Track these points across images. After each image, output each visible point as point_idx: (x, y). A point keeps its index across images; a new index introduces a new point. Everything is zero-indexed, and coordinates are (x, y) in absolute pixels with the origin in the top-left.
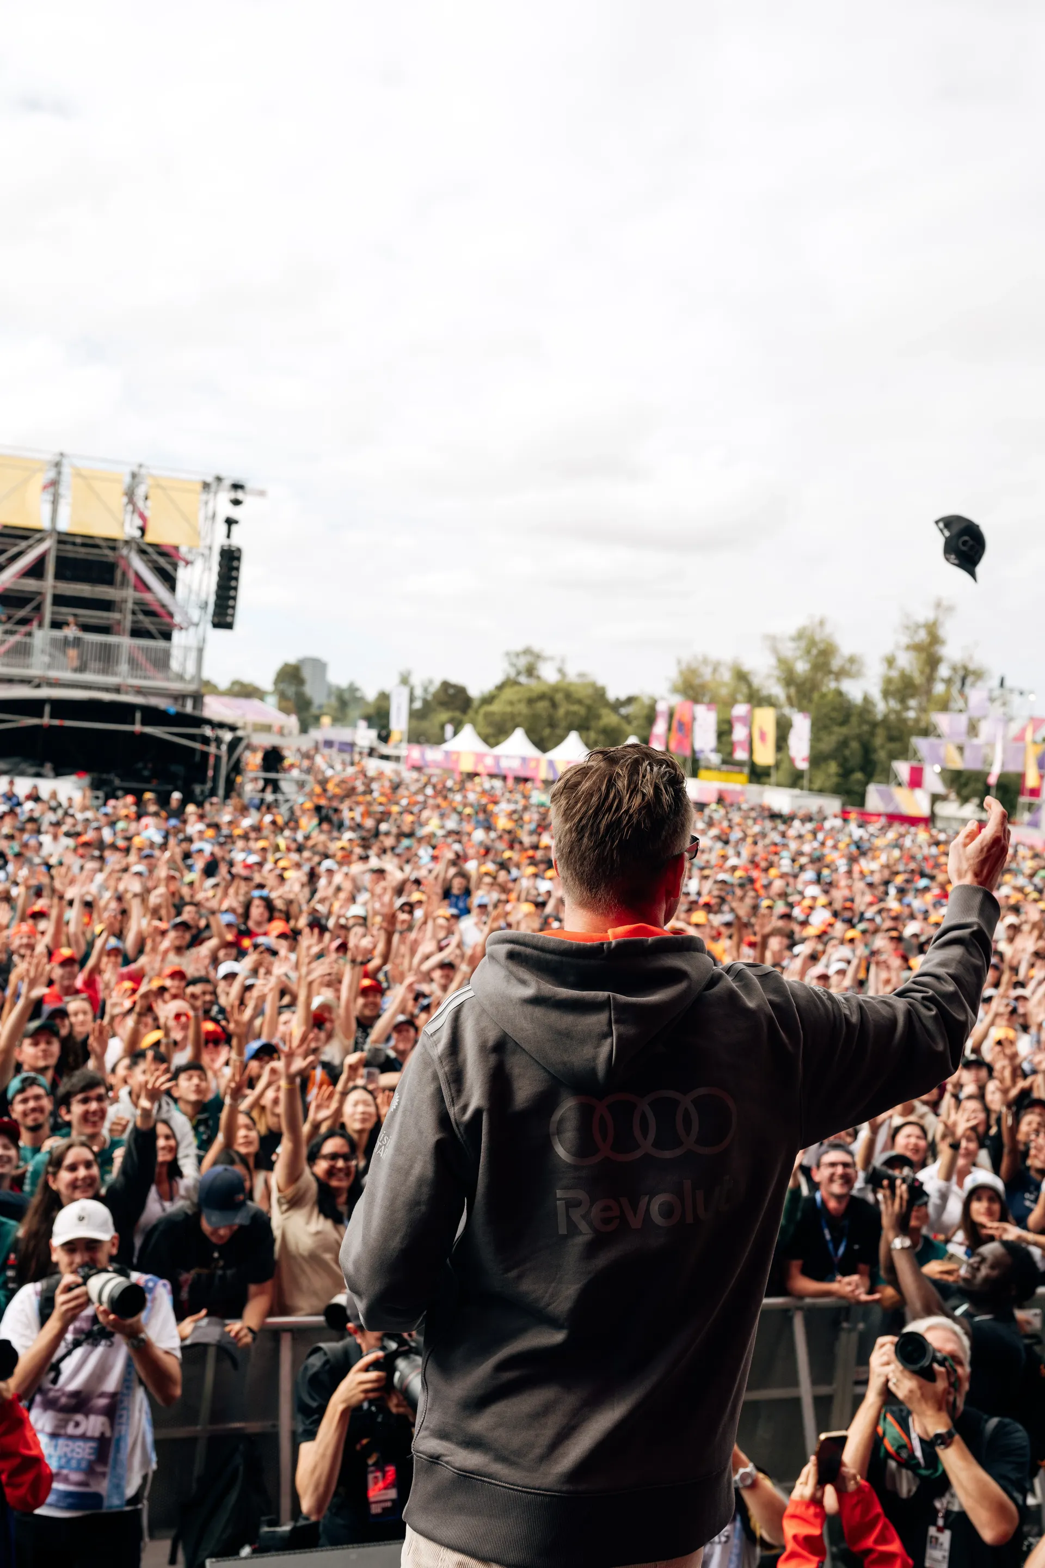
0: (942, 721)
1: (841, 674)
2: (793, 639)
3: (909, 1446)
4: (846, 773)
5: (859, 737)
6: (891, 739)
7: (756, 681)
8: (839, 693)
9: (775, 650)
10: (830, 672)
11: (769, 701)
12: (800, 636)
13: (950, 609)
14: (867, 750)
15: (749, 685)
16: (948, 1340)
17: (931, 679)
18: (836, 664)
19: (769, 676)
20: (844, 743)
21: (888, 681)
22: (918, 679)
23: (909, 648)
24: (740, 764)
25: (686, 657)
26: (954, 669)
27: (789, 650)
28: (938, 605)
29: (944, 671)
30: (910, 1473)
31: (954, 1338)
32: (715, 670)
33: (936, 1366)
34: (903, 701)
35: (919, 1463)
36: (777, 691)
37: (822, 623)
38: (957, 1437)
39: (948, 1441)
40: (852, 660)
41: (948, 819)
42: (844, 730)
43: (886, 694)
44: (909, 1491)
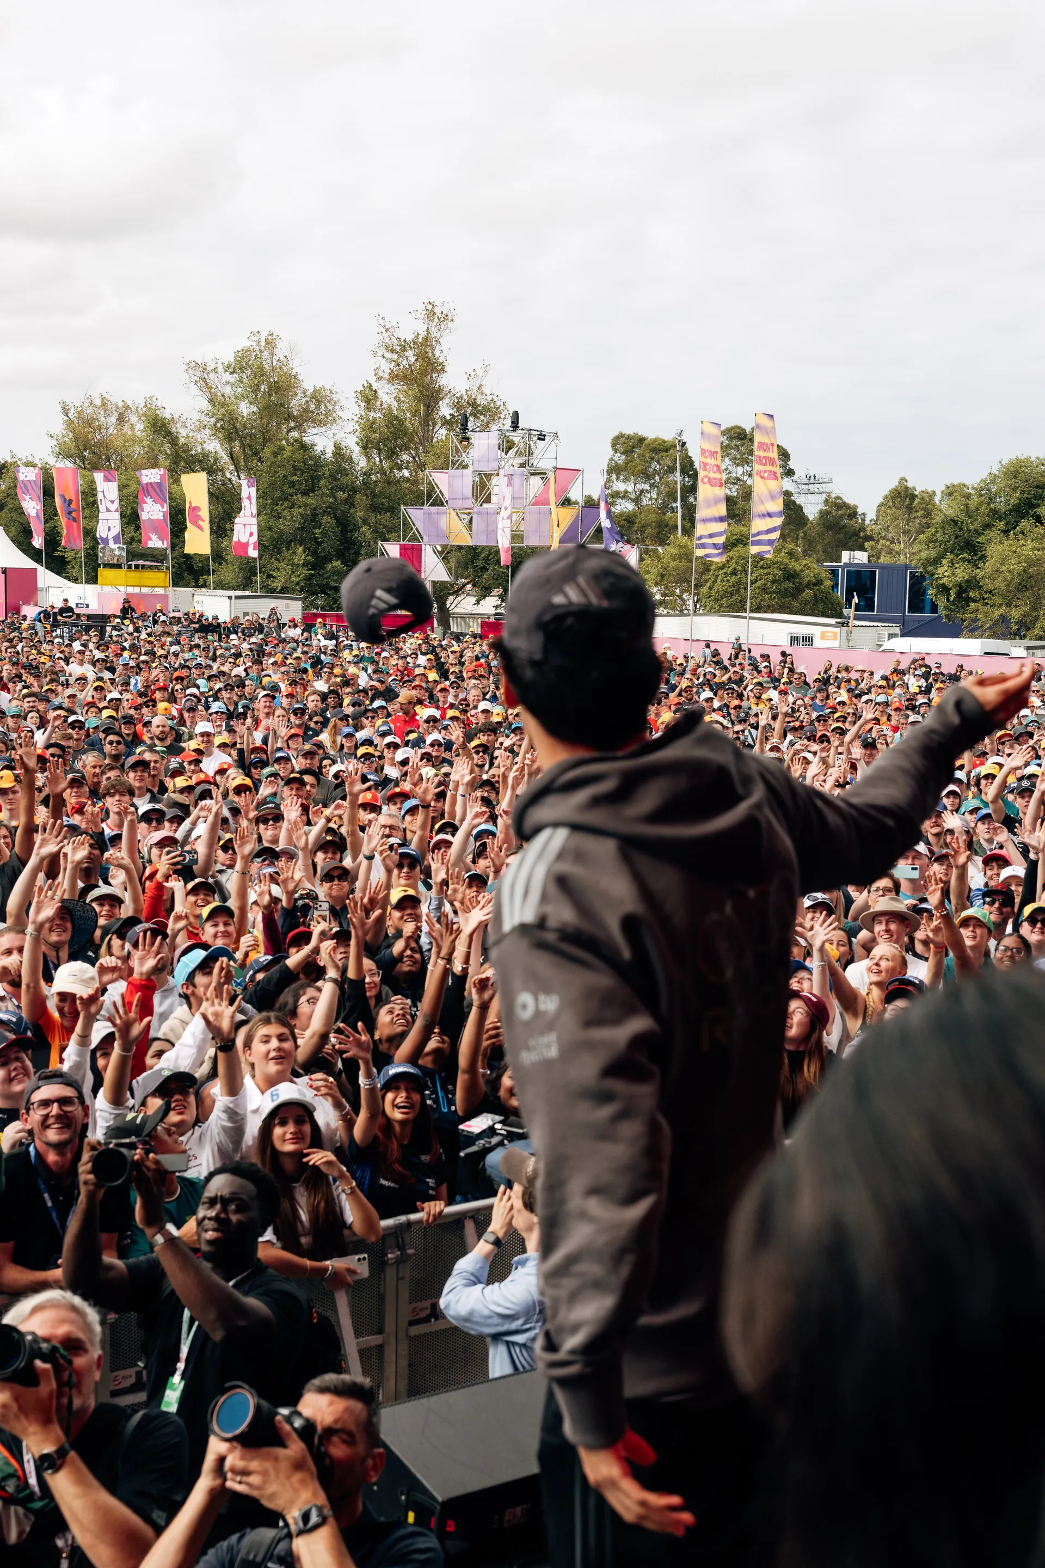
0: (442, 480)
1: (305, 418)
2: (228, 368)
3: (20, 1473)
4: (318, 562)
5: (331, 510)
6: (375, 508)
7: (183, 434)
8: (304, 447)
9: (205, 385)
10: (290, 417)
11: (203, 463)
12: (240, 365)
13: (445, 318)
14: (345, 526)
15: (174, 441)
16: (62, 1321)
17: (428, 420)
18: (296, 403)
19: (202, 427)
20: (313, 519)
21: (370, 426)
22: (411, 423)
23: (393, 377)
24: (156, 557)
25: (75, 400)
26: (458, 405)
27: (226, 384)
28: (431, 314)
29: (445, 410)
30: (21, 1510)
31: (73, 1316)
32: (121, 419)
33: (39, 1363)
34: (392, 454)
35: (33, 1493)
36: (214, 446)
37: (270, 344)
38: (72, 1454)
39: (59, 1462)
40: (318, 397)
41: (463, 616)
42: (311, 501)
43: (366, 446)
44: (20, 1533)
